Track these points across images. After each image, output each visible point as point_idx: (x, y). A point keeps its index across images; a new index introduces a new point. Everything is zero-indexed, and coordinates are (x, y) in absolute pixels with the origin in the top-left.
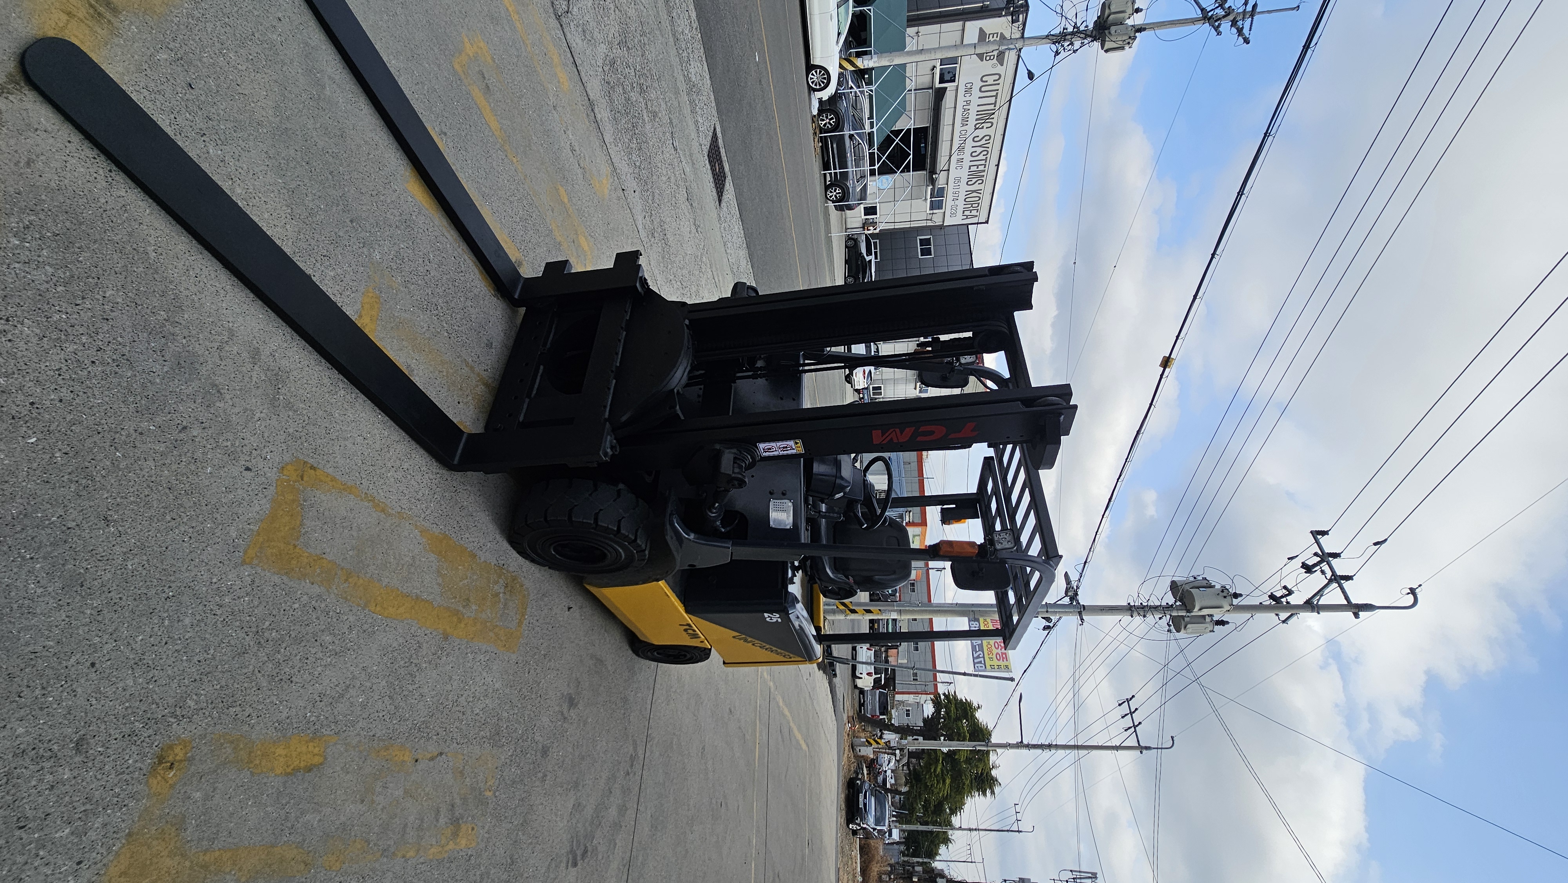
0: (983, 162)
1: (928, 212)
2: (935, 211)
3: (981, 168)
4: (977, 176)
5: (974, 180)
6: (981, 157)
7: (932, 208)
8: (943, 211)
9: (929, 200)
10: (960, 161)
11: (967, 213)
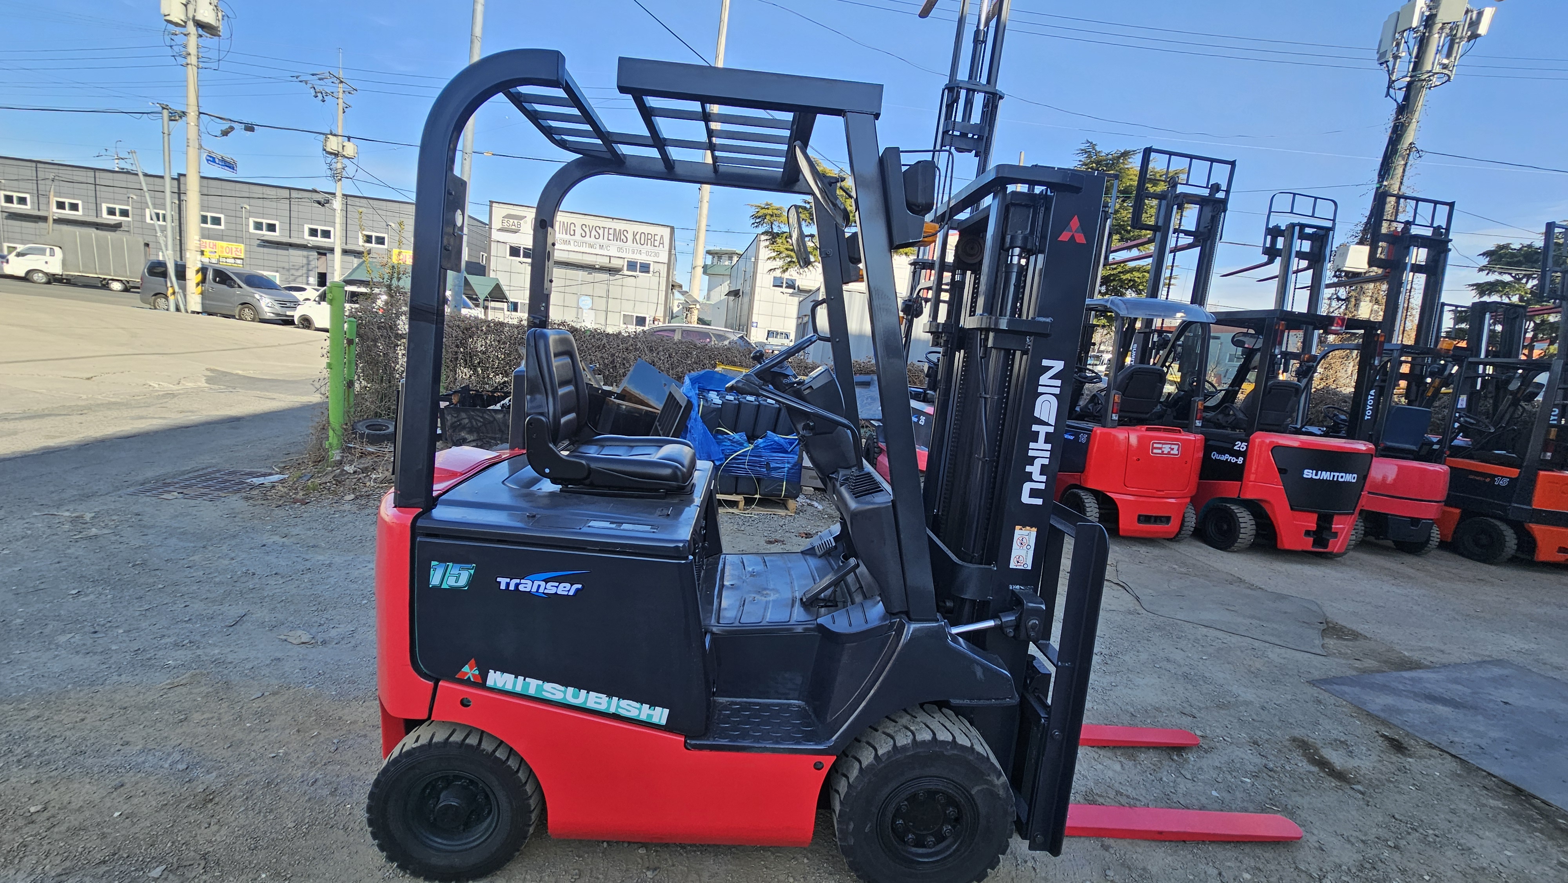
0: (606, 230)
1: (650, 275)
2: (651, 269)
3: (611, 231)
4: (618, 236)
5: (623, 237)
6: (601, 231)
7: (648, 272)
8: (652, 263)
9: (638, 273)
10: (601, 247)
11: (657, 243)
